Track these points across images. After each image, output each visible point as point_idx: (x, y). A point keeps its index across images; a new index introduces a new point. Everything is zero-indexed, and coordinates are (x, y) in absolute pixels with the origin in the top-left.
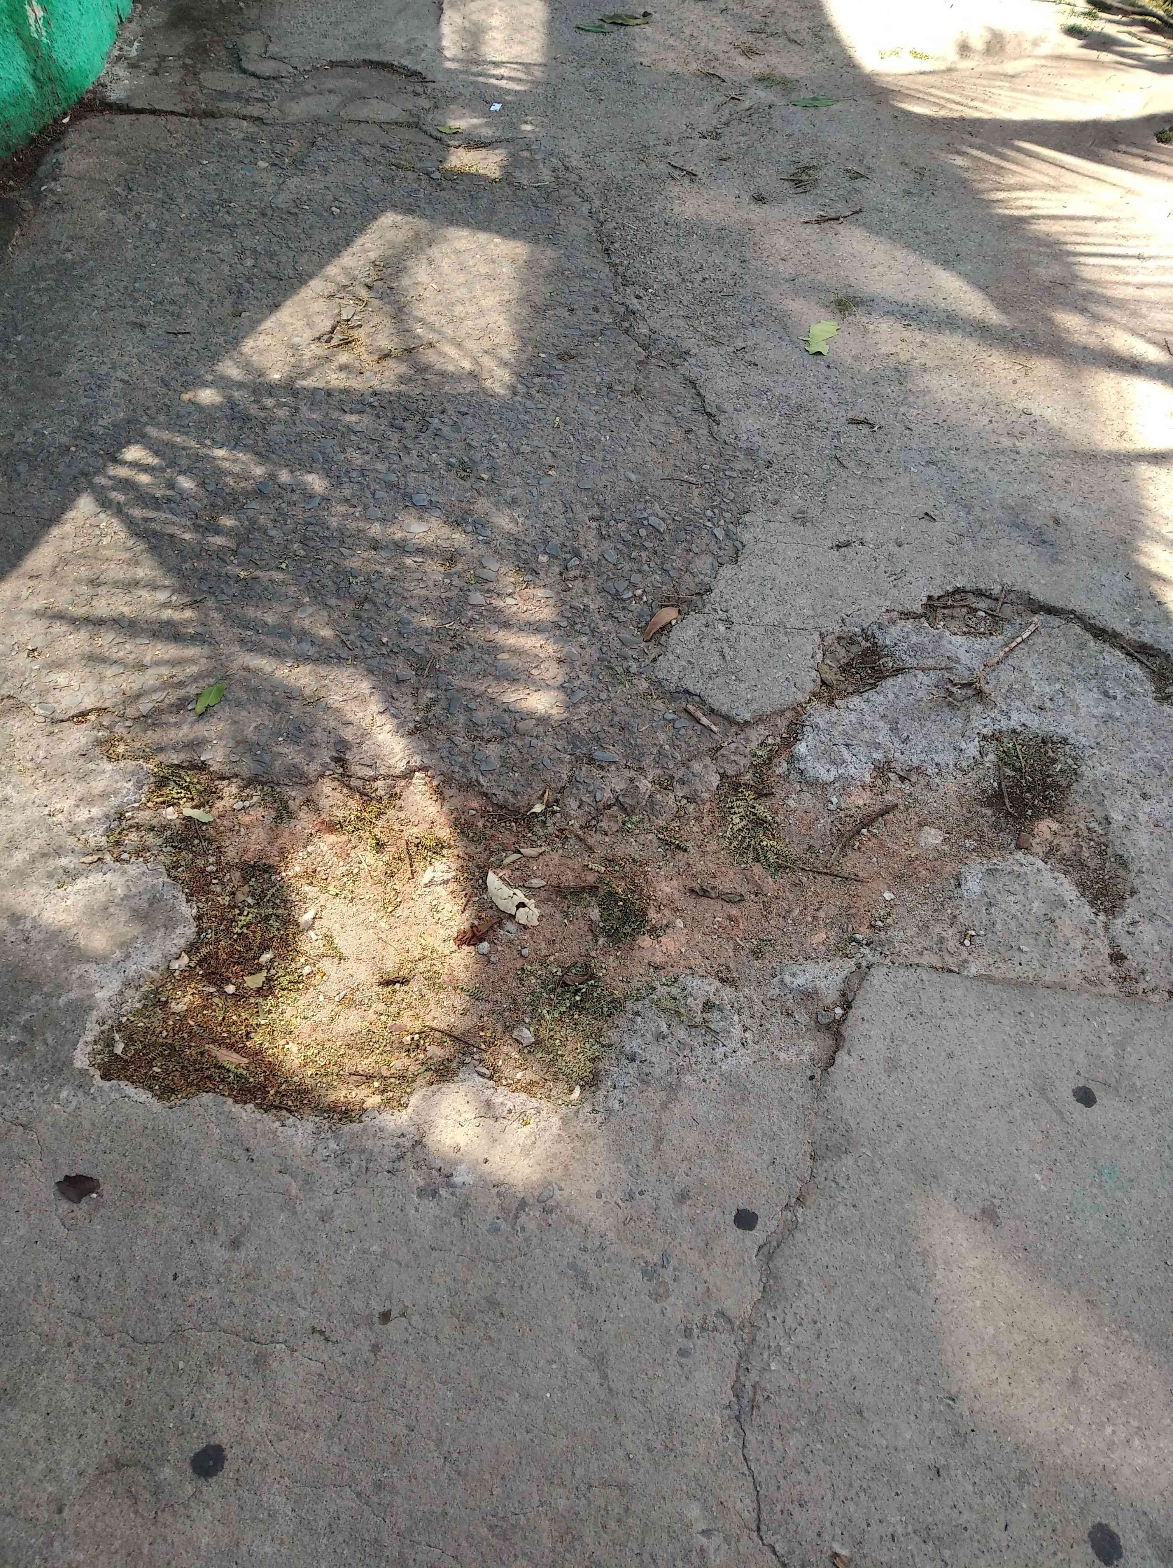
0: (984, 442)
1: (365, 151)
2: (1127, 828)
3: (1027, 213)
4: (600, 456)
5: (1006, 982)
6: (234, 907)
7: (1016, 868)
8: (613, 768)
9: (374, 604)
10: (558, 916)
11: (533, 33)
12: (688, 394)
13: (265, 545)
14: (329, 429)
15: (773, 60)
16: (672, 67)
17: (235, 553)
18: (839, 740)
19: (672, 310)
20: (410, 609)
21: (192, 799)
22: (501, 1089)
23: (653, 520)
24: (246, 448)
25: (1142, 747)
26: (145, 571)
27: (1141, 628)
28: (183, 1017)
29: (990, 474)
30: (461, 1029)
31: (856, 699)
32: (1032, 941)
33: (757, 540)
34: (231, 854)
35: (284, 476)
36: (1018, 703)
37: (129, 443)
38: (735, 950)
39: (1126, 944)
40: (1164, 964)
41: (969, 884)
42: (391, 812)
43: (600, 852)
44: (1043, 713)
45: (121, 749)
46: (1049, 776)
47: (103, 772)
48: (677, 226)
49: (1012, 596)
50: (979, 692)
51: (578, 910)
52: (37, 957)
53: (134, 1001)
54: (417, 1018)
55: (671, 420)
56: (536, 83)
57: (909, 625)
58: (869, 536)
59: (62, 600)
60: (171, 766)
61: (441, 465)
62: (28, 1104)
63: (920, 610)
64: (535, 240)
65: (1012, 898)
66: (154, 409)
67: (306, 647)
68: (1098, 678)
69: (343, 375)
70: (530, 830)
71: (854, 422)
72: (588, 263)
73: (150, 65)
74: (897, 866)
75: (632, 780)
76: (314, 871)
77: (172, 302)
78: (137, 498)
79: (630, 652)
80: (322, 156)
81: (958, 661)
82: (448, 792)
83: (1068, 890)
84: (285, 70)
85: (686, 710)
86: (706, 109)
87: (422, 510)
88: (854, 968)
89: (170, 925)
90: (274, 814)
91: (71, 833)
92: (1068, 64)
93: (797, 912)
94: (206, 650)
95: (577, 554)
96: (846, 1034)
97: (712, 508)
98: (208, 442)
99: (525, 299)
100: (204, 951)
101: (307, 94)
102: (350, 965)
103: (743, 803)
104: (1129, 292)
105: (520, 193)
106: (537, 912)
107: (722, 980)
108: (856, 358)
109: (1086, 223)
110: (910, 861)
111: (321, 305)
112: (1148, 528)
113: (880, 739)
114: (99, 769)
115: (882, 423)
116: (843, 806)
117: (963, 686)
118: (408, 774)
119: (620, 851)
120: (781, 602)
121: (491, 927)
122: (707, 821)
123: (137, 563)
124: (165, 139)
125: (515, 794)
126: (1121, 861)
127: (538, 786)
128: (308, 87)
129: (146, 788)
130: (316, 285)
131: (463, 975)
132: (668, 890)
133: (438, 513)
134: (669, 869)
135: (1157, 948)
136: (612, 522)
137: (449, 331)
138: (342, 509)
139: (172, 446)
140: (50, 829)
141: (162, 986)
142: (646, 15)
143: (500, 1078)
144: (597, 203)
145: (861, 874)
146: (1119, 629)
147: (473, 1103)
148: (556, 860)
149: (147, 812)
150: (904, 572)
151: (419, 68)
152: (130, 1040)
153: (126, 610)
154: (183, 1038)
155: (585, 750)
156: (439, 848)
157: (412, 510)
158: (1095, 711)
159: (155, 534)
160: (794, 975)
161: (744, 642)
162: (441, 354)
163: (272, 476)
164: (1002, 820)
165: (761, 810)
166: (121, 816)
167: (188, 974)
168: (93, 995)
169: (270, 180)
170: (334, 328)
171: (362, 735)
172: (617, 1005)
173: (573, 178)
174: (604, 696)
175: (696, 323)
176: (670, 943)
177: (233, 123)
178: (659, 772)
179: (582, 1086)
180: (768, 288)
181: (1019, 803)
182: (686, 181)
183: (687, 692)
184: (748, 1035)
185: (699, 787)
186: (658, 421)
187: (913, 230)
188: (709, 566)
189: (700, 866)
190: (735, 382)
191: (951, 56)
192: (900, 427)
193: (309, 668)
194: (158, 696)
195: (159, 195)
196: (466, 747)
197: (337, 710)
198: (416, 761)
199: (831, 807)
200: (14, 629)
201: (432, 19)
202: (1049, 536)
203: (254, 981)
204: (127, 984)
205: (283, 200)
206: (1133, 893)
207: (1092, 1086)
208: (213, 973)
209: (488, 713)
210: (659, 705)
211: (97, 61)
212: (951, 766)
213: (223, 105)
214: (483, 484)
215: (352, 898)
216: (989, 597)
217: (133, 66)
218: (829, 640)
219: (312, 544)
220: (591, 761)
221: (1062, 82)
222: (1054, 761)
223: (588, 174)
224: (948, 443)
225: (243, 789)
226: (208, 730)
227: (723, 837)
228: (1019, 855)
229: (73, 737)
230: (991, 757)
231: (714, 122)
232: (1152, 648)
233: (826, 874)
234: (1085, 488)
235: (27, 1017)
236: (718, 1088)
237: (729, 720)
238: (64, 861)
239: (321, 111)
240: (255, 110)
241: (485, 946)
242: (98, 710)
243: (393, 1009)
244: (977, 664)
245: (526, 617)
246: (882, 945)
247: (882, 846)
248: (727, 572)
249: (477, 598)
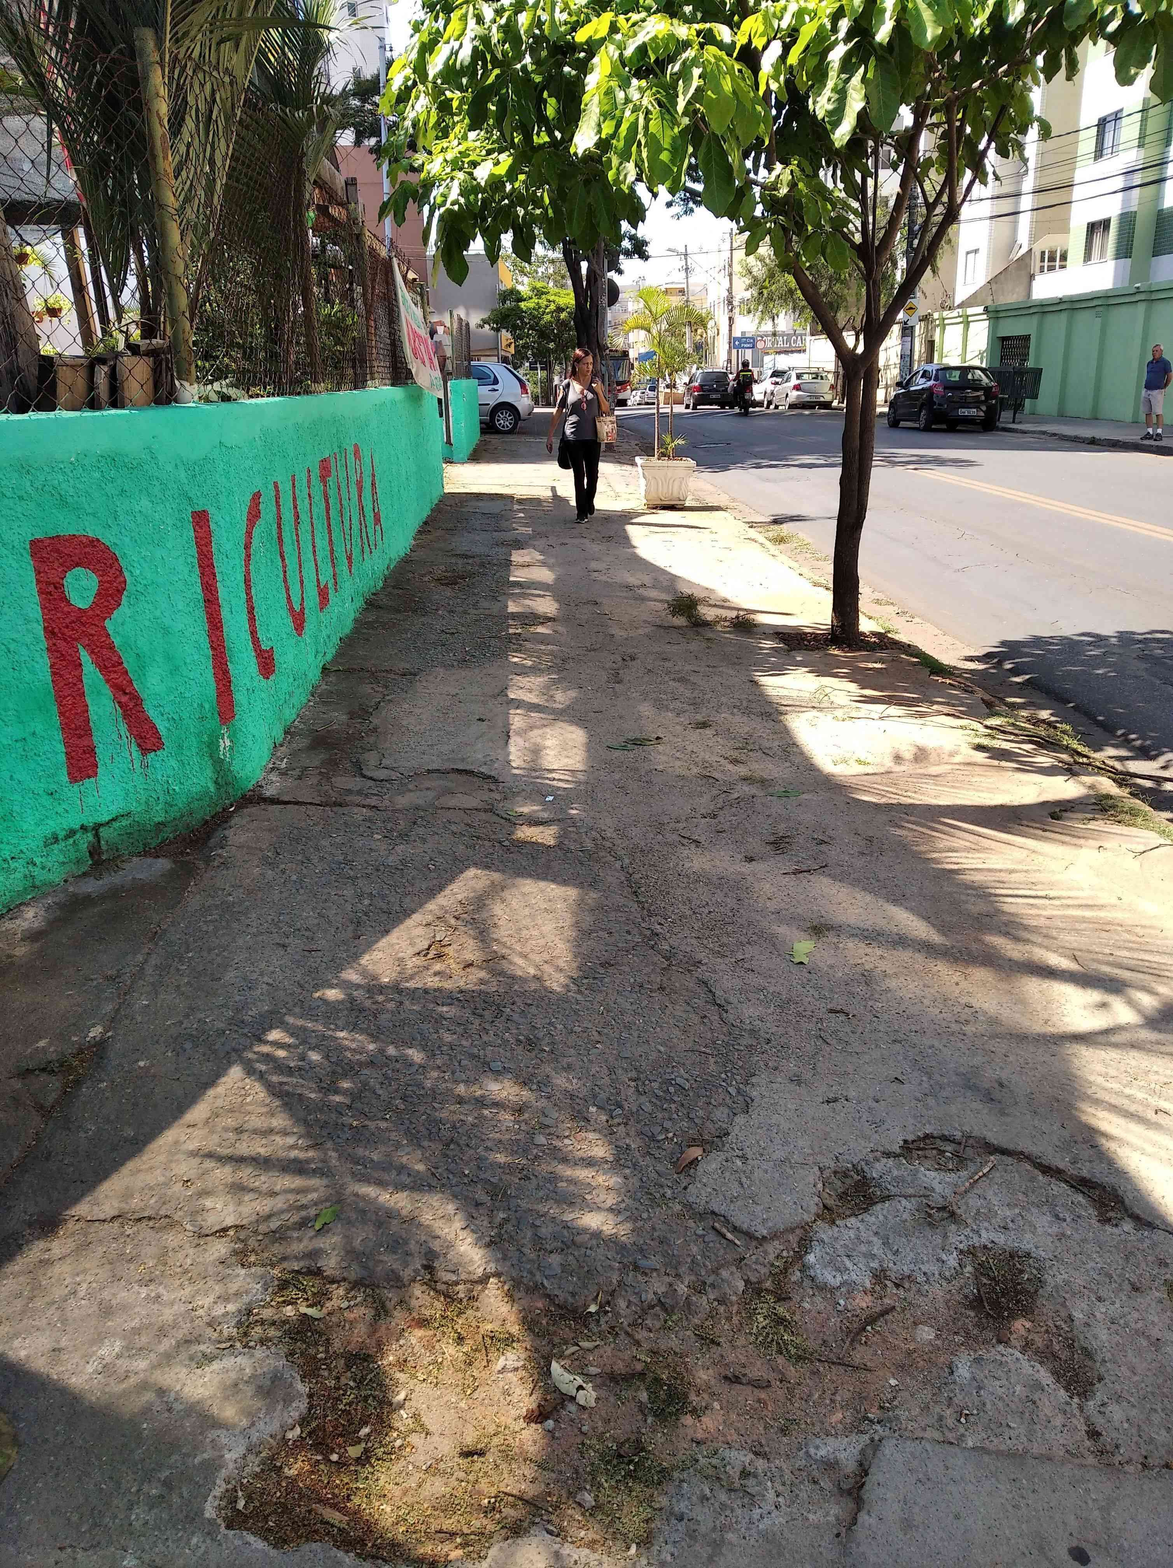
0: (937, 1027)
1: (454, 828)
2: (1087, 1325)
3: (956, 867)
4: (636, 1034)
5: (999, 1453)
6: (339, 1389)
7: (999, 1357)
8: (655, 1274)
9: (459, 1145)
10: (612, 1399)
11: (575, 750)
12: (701, 991)
13: (374, 1101)
14: (426, 1016)
15: (755, 766)
16: (679, 771)
17: (349, 1107)
18: (841, 1251)
19: (687, 933)
20: (487, 1149)
21: (307, 1299)
22: (566, 1545)
23: (679, 1080)
24: (362, 1031)
25: (1093, 1260)
26: (279, 1121)
27: (1079, 1166)
28: (293, 1481)
29: (944, 1050)
30: (531, 1494)
31: (853, 1220)
32: (1018, 1420)
33: (763, 1097)
34: (337, 1345)
35: (391, 1051)
36: (986, 1224)
37: (271, 1028)
38: (765, 1428)
39: (1099, 1422)
40: (1135, 1439)
41: (960, 1370)
42: (469, 1312)
43: (646, 1346)
44: (1007, 1232)
45: (252, 1259)
46: (1019, 1284)
47: (238, 1275)
48: (688, 877)
49: (971, 1141)
50: (953, 1214)
51: (629, 1394)
52: (178, 1424)
53: (254, 1465)
54: (493, 1485)
55: (689, 1008)
56: (579, 783)
57: (891, 1162)
58: (852, 1094)
59: (212, 1143)
60: (293, 1271)
61: (512, 1041)
62: (163, 1549)
63: (898, 1151)
64: (580, 886)
65: (998, 1383)
66: (291, 1004)
67: (404, 1178)
68: (1050, 1203)
69: (437, 979)
70: (586, 1327)
71: (832, 1011)
72: (622, 901)
73: (297, 772)
74: (899, 1357)
75: (671, 1285)
76: (405, 1361)
77: (307, 929)
78: (275, 1068)
79: (666, 1182)
80: (421, 831)
81: (933, 1190)
82: (518, 1295)
83: (1045, 1376)
84: (394, 775)
85: (713, 1228)
86: (706, 798)
87: (498, 1074)
88: (868, 1442)
89: (287, 1401)
90: (373, 1313)
91: (209, 1324)
92: (977, 768)
93: (817, 1396)
94: (325, 1181)
95: (620, 1106)
96: (865, 1497)
97: (726, 1072)
98: (332, 1026)
99: (577, 924)
100: (314, 1424)
101: (411, 791)
102: (435, 1438)
103: (766, 1305)
104: (1042, 922)
105: (569, 855)
106: (594, 1394)
107: (756, 1454)
108: (831, 967)
109: (1002, 874)
110: (909, 1353)
111: (420, 931)
112: (1076, 1089)
113: (875, 1251)
114: (234, 1273)
115: (855, 1012)
116: (849, 1307)
117: (939, 1209)
118: (484, 1280)
119: (663, 1345)
120: (786, 1143)
121: (555, 1408)
122: (735, 1320)
123: (273, 1115)
124: (305, 820)
125: (573, 1294)
126: (1088, 1354)
127: (593, 1288)
128: (410, 787)
129: (270, 1290)
130: (417, 917)
131: (532, 1450)
132: (705, 1377)
133: (510, 1076)
134: (706, 1360)
135: (1126, 1425)
136: (647, 1082)
137: (518, 947)
138: (435, 1074)
139: (304, 1029)
140: (192, 1321)
141: (278, 1454)
142: (658, 738)
143: (566, 1536)
144: (627, 861)
145: (868, 1364)
146: (1061, 1166)
147: (543, 1554)
148: (609, 1353)
149: (270, 1310)
150: (883, 1122)
151: (493, 774)
152: (249, 1499)
153: (262, 1151)
154: (294, 1498)
155: (630, 1259)
156: (509, 1341)
157: (490, 1074)
158: (1050, 1230)
159: (288, 1094)
160: (817, 1448)
161: (758, 1174)
162: (511, 963)
163: (382, 1051)
164: (984, 1320)
165: (781, 1310)
166: (249, 1312)
167: (299, 1445)
168: (223, 1456)
169: (383, 847)
170: (430, 946)
171: (448, 1247)
172: (665, 1474)
173: (608, 844)
174: (645, 1216)
175: (705, 942)
176: (710, 1422)
177: (356, 810)
178: (693, 1278)
179: (637, 1544)
180: (759, 918)
181: (996, 1305)
182: (693, 846)
183: (713, 1213)
184: (780, 1499)
185: (728, 1291)
186: (679, 1010)
187: (868, 879)
188: (725, 1116)
189: (731, 1357)
190: (737, 983)
191: (889, 763)
192: (869, 1016)
193: (405, 1194)
194: (285, 1216)
195: (299, 858)
196: (533, 1256)
197: (428, 1226)
198: (492, 1268)
199: (839, 1308)
200: (173, 1165)
201: (503, 742)
202: (997, 1095)
203: (354, 1452)
204: (249, 1450)
205: (392, 860)
206: (1100, 1379)
207: (1083, 1545)
208: (320, 1443)
209: (550, 1230)
210: (691, 1223)
211: (258, 772)
212: (937, 1276)
213: (348, 798)
214: (545, 1055)
215: (437, 1383)
216: (953, 1141)
217: (283, 773)
218: (827, 1173)
219: (410, 1100)
220: (636, 1268)
221: (974, 780)
222: (1022, 1272)
223: (620, 841)
224: (908, 1028)
225: (348, 1291)
226: (325, 1243)
227: (751, 1334)
228: (1001, 1348)
229: (214, 1249)
230: (969, 1268)
231: (712, 807)
232: (1089, 1181)
233: (840, 1364)
234: (1022, 1061)
235: (167, 1473)
236: (756, 1544)
237: (749, 1235)
238: (202, 1347)
239: (421, 802)
240: (373, 801)
241: (550, 1423)
242: (236, 1226)
243: (471, 1478)
244: (948, 1192)
245: (580, 1154)
246: (891, 1422)
247: (885, 1341)
248: (740, 1119)
249: (541, 1139)
